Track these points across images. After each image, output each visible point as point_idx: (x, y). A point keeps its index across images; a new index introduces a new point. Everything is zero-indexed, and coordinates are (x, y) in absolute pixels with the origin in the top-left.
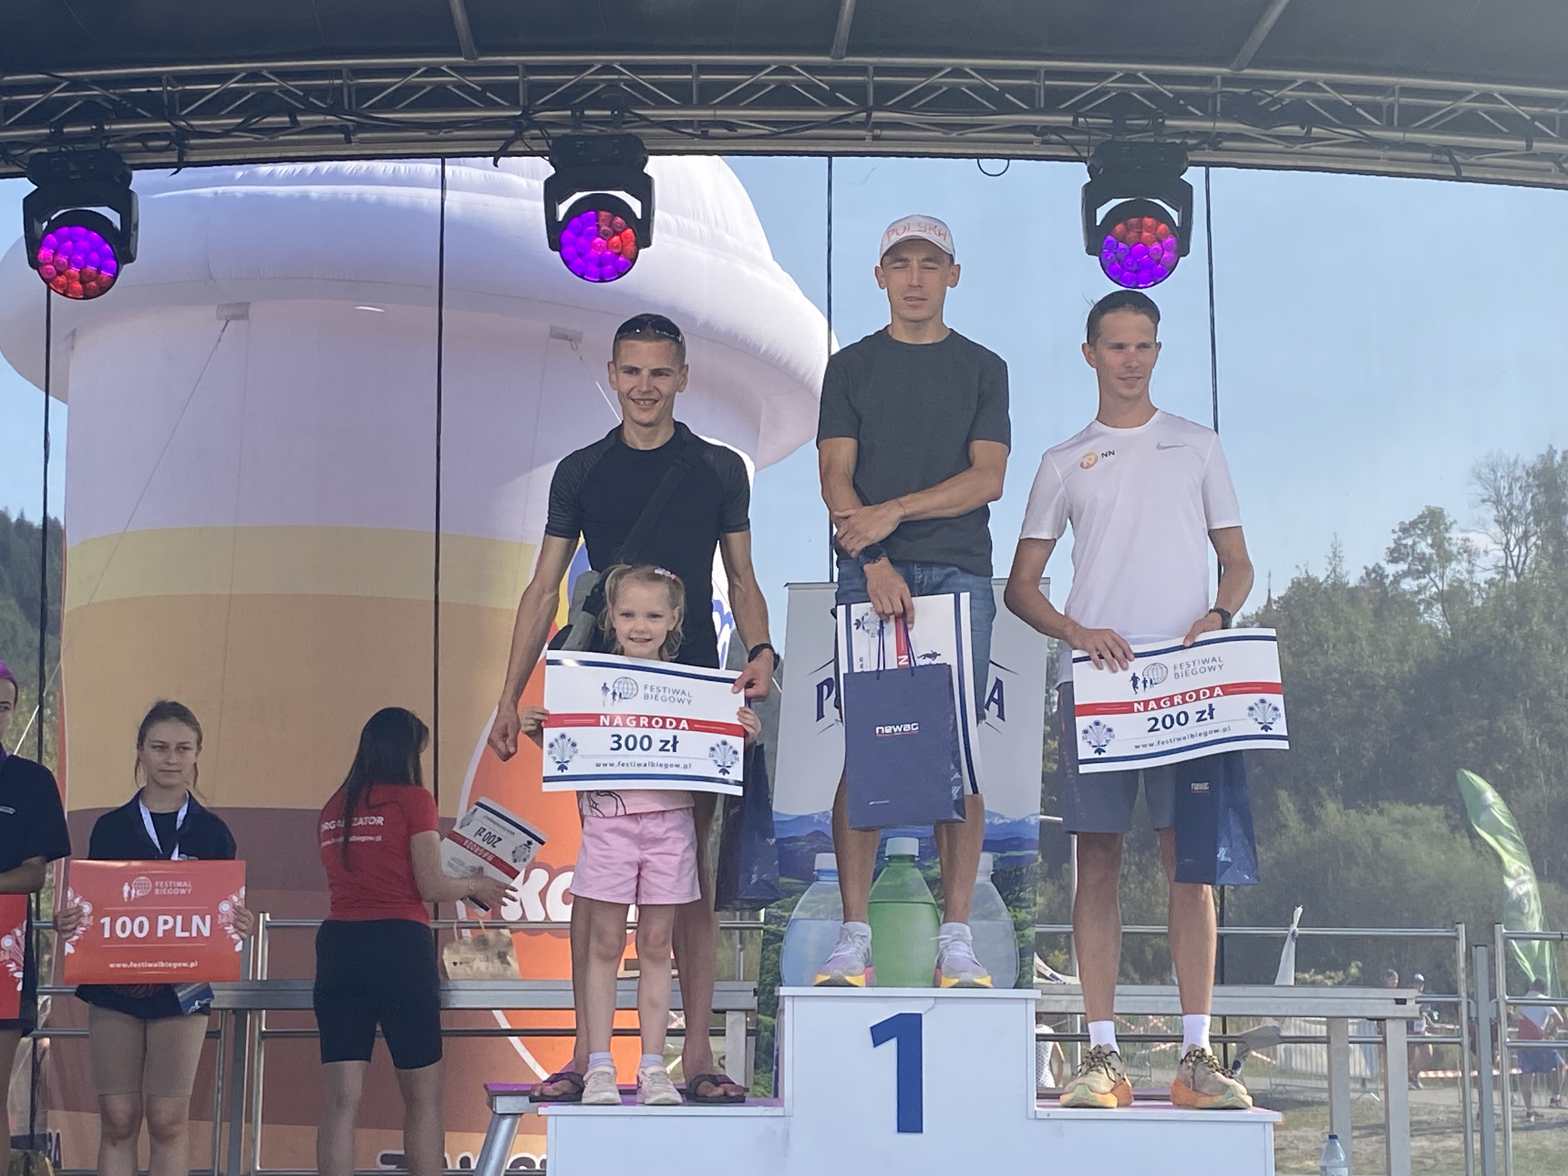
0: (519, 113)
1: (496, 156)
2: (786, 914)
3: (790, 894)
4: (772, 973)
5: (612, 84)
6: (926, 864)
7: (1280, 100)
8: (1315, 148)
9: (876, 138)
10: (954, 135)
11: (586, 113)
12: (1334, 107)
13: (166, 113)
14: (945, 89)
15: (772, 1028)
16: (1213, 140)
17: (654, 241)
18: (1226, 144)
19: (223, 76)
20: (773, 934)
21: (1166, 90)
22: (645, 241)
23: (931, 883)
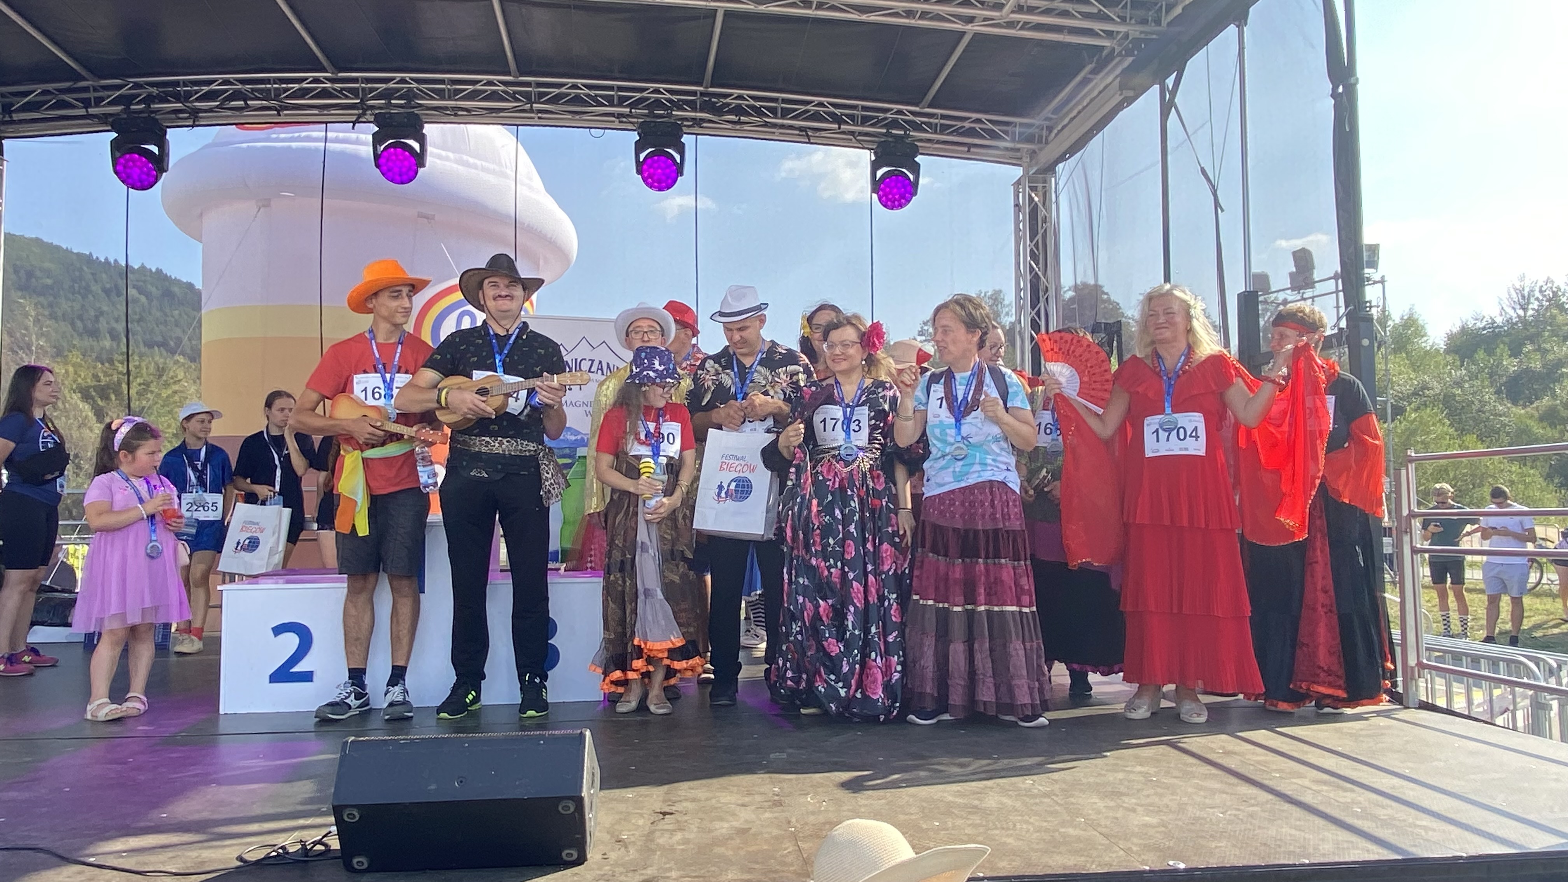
0: (358, 101)
1: (354, 123)
5: (410, 90)
7: (729, 104)
8: (746, 128)
9: (540, 118)
10: (577, 117)
11: (393, 102)
12: (752, 107)
13: (182, 100)
14: (573, 95)
16: (698, 122)
17: (428, 164)
18: (705, 125)
19: (210, 82)
21: (674, 98)
22: (423, 165)
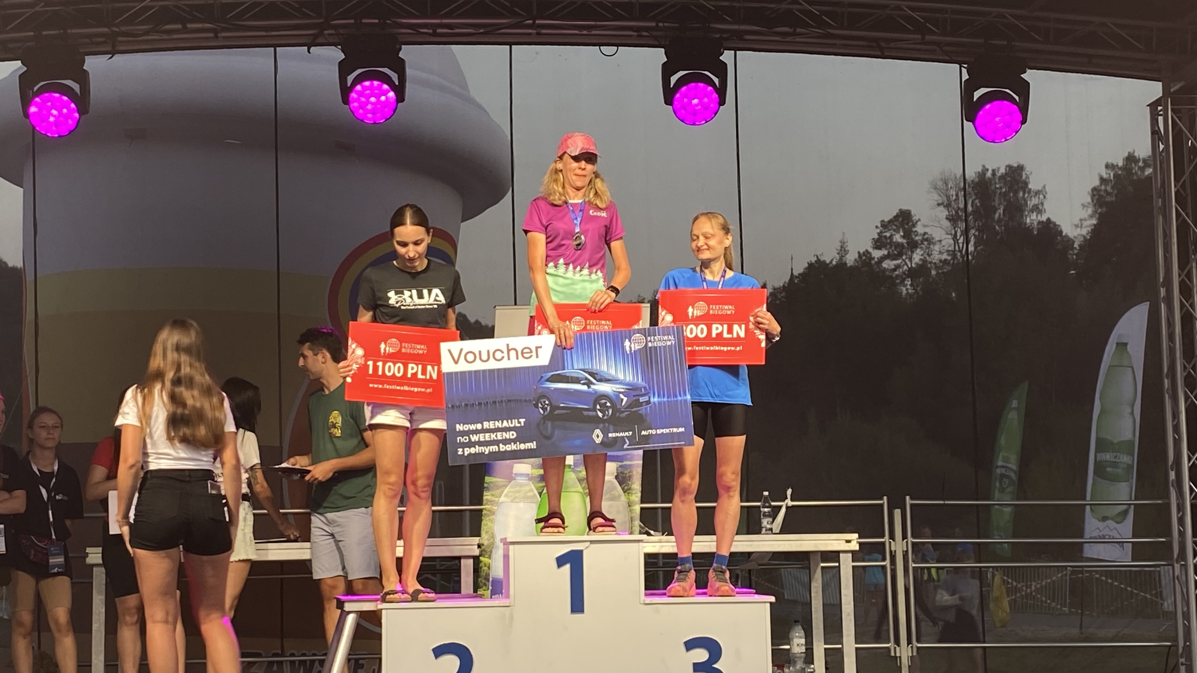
1: (309, 46)
2: (496, 499)
3: (498, 487)
4: (489, 533)
6: (578, 469)
9: (540, 34)
15: (487, 565)
20: (489, 511)
23: (580, 481)
